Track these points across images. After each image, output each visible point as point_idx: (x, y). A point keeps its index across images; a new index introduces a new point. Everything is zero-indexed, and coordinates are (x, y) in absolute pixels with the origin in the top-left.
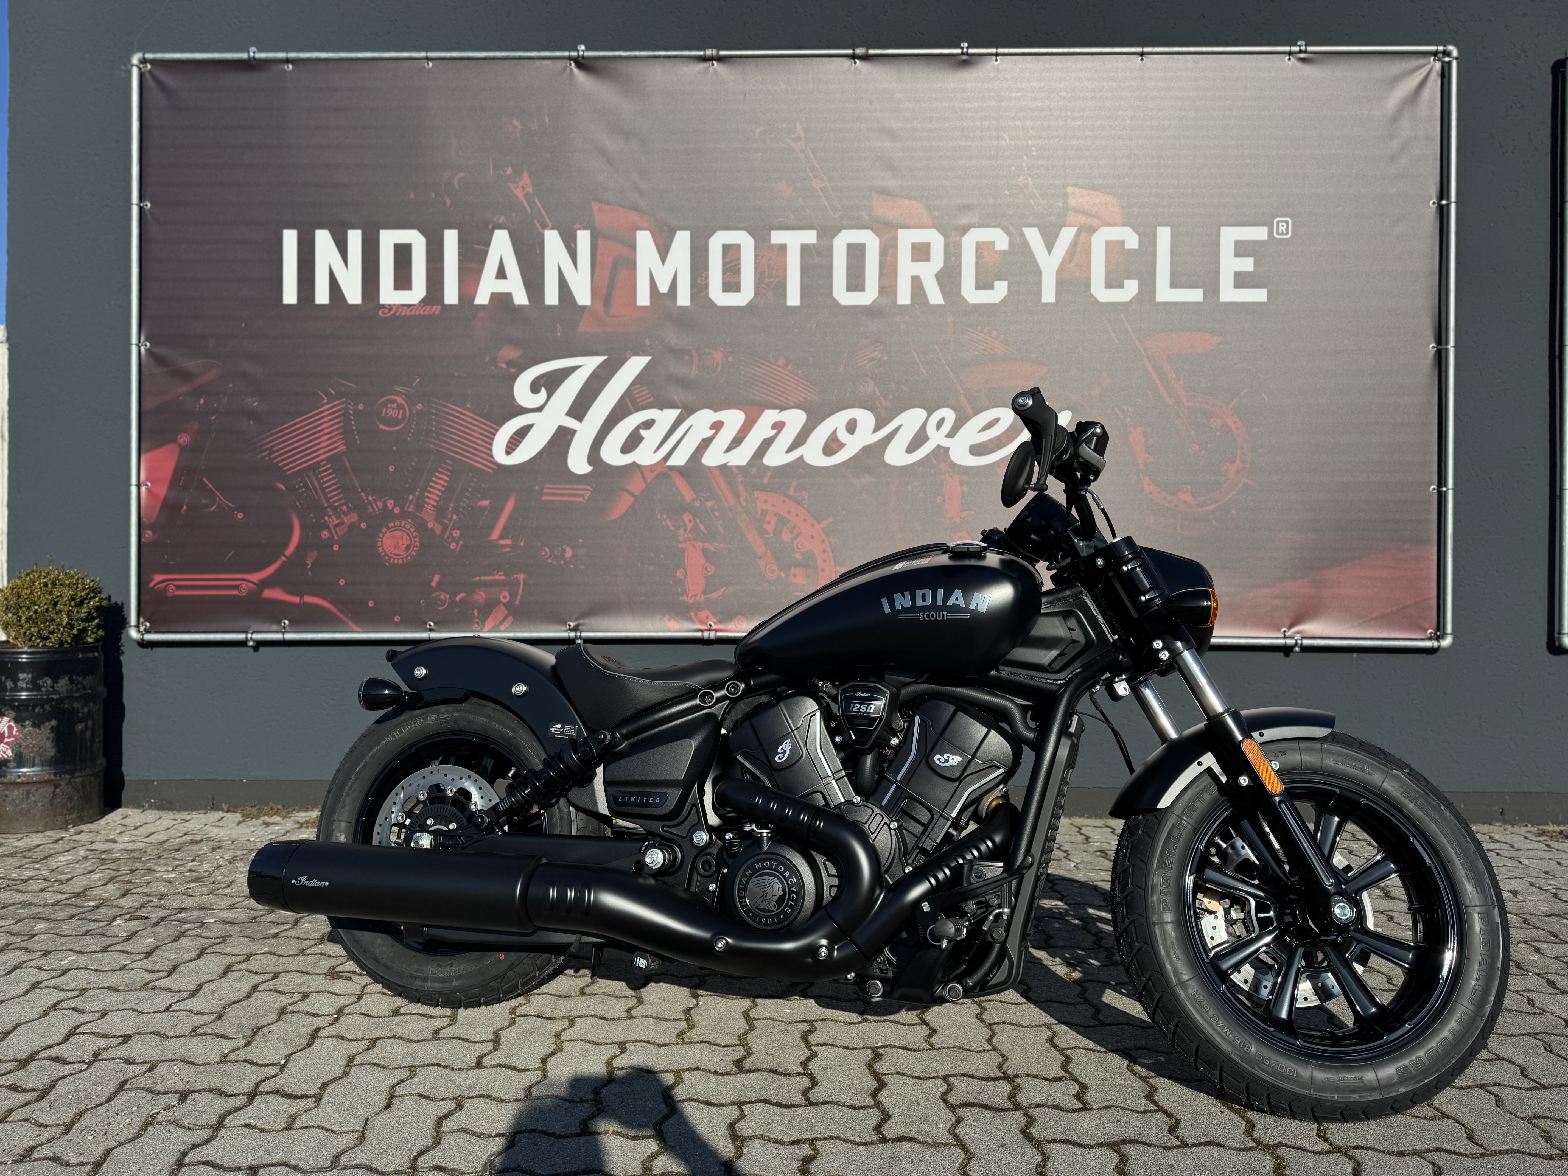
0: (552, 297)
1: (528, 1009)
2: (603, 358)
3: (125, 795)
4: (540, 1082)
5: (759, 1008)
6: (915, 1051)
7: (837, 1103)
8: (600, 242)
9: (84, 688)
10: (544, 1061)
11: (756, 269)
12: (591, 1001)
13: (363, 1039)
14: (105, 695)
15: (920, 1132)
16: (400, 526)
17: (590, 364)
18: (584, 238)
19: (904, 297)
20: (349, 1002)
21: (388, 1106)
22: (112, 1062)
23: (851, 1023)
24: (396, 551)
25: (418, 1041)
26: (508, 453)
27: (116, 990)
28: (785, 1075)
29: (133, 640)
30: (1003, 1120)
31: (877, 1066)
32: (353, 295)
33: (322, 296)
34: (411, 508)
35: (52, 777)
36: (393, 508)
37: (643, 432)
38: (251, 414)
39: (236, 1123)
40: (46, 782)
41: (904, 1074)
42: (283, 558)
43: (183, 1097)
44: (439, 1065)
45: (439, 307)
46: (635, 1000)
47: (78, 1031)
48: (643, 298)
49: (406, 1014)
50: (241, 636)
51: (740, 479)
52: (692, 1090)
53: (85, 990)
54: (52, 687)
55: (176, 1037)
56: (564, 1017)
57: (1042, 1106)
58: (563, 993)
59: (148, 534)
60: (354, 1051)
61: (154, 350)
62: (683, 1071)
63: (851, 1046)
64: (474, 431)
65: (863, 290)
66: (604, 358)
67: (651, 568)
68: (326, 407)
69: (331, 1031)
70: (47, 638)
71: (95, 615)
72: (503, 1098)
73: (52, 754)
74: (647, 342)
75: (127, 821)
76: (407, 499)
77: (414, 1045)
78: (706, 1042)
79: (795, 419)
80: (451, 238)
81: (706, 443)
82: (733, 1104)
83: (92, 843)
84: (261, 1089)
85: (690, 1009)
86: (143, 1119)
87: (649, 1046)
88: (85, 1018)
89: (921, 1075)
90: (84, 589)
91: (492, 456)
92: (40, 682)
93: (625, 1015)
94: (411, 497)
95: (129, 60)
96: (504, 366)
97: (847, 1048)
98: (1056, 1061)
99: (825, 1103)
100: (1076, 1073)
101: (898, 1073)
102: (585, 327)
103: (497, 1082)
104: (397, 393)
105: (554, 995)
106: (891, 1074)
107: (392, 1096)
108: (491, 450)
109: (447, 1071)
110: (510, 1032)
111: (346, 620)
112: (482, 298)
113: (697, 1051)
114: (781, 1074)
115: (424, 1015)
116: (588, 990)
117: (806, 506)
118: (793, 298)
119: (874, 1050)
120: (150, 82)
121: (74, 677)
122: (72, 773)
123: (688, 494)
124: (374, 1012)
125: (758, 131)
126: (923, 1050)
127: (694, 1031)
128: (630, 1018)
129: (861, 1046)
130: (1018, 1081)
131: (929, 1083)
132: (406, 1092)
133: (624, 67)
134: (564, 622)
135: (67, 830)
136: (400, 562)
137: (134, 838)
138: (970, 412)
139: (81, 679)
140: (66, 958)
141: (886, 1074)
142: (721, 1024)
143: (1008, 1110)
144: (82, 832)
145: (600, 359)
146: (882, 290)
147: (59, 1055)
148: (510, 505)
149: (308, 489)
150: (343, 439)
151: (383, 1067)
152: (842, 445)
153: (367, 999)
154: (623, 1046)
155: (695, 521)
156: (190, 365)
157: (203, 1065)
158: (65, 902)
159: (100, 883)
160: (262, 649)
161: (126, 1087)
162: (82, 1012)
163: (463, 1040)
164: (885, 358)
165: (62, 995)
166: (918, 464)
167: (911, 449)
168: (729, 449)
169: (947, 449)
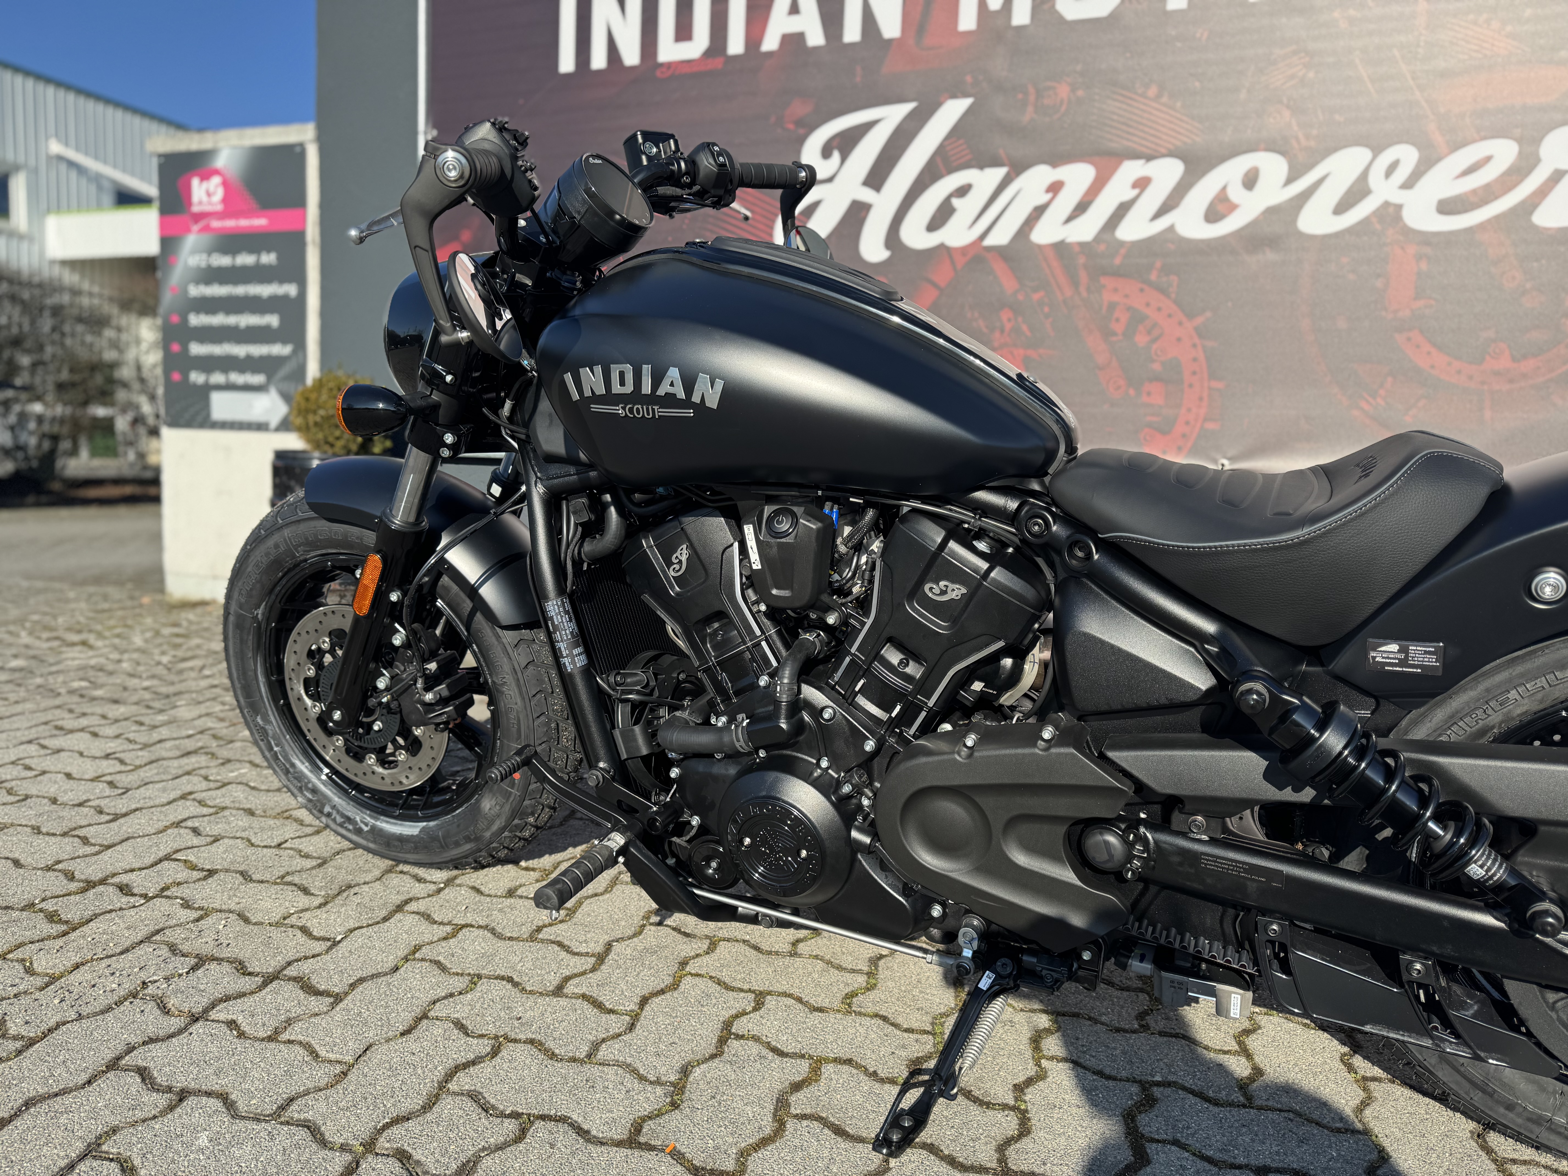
0: (852, 32)
2: (910, 106)
4: (620, 1035)
10: (644, 1001)
13: (450, 923)
17: (896, 114)
21: (407, 1032)
22: (171, 901)
25: (510, 938)
31: (1143, 1120)
32: (631, 54)
33: (599, 59)
39: (222, 1016)
41: (1186, 1148)
43: (199, 964)
44: (510, 980)
45: (722, 60)
47: (174, 856)
48: (968, 20)
51: (1081, 260)
52: (825, 1100)
53: (223, 809)
55: (258, 881)
60: (427, 938)
62: (827, 1060)
63: (1107, 1071)
72: (557, 1051)
74: (969, 79)
77: (501, 943)
78: (881, 1017)
79: (1167, 172)
81: (1037, 212)
84: (288, 971)
86: (132, 988)
87: (798, 1006)
88: (193, 842)
89: (1218, 1156)
96: (791, 126)
101: (1176, 1143)
102: (891, 66)
103: (564, 1024)
106: (1163, 1142)
107: (423, 1017)
112: (770, 43)
113: (862, 1031)
117: (1173, 296)
123: (1009, 285)
127: (872, 995)
129: (1124, 1074)
132: (443, 1014)
138: (1444, 148)
141: (1149, 1140)
145: (908, 107)
147: (130, 883)
151: (443, 969)
152: (1233, 207)
154: (760, 1000)
155: (1016, 320)
157: (254, 924)
161: (154, 938)
162: (197, 834)
163: (563, 947)
165: (199, 811)
166: (1350, 231)
167: (1341, 208)
168: (1069, 219)
169: (1399, 207)
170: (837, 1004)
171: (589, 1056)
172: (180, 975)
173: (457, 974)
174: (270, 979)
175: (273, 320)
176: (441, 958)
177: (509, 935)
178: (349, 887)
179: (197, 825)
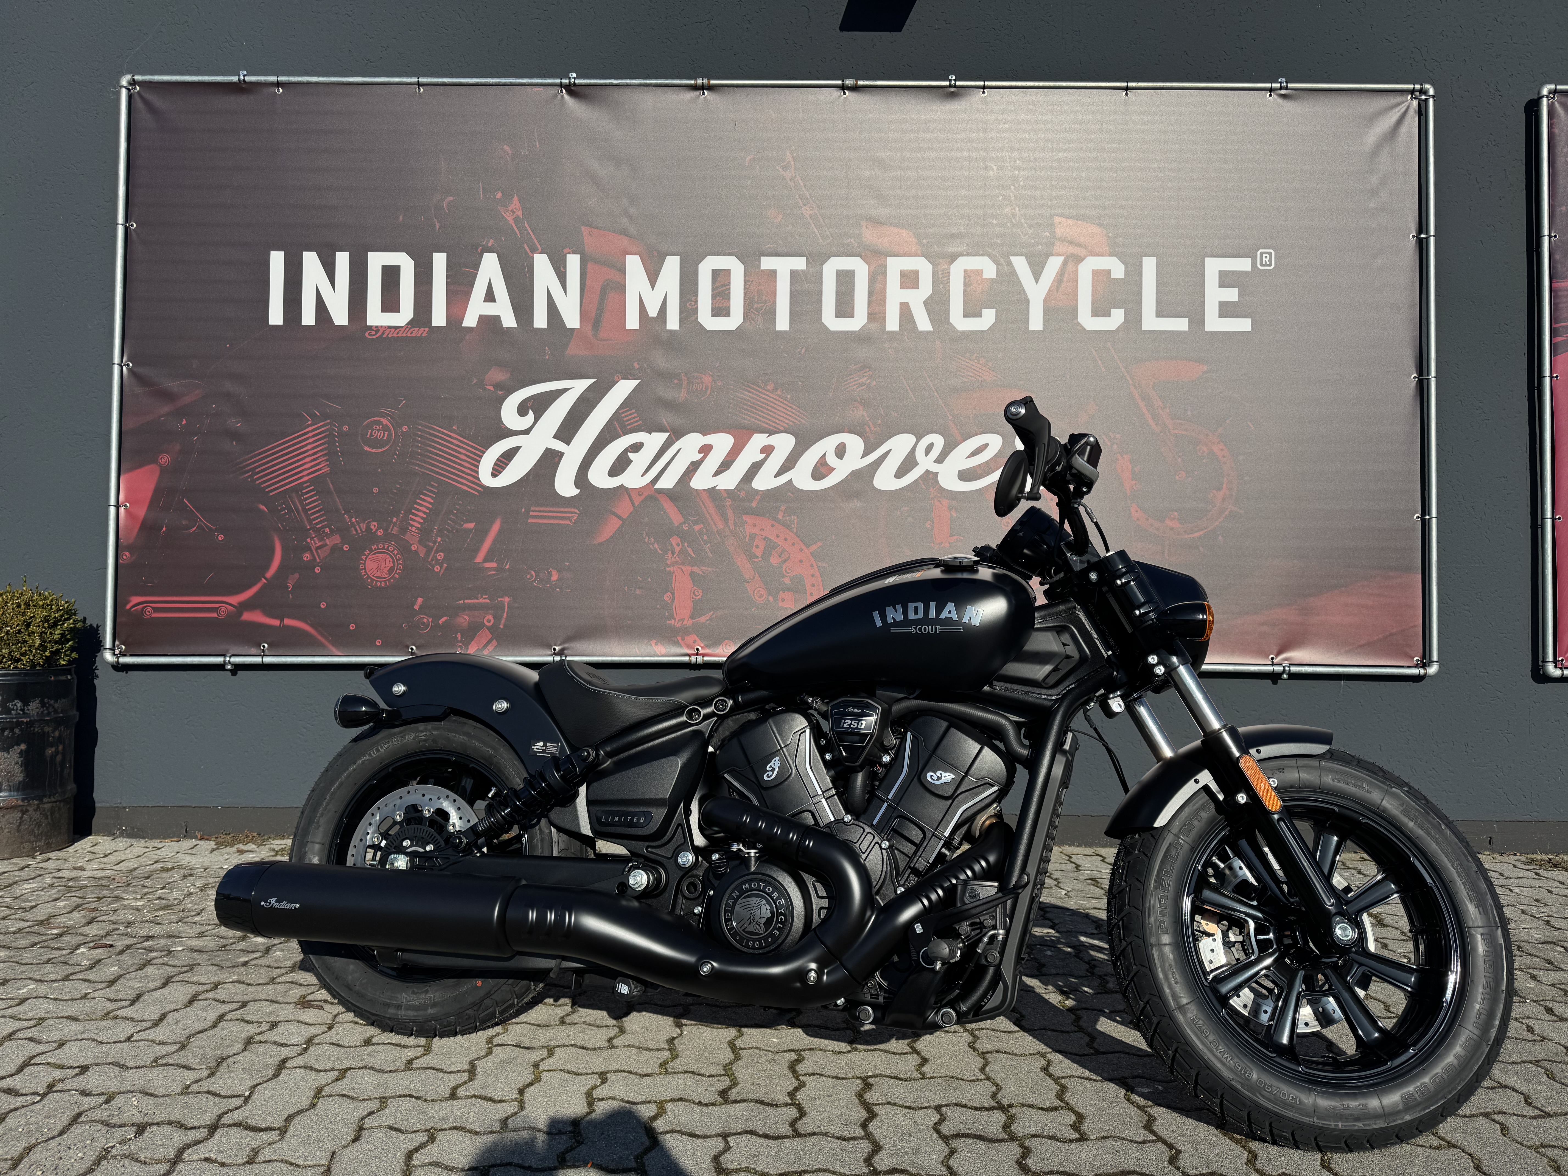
0: (540, 320)
1: (505, 1038)
2: (590, 382)
3: (95, 822)
4: (516, 1113)
5: (744, 1037)
6: (906, 1080)
7: (826, 1134)
8: (590, 266)
9: (56, 711)
10: (521, 1092)
11: (745, 294)
12: (571, 1031)
13: (333, 1069)
14: (77, 719)
15: (912, 1163)
16: (383, 548)
17: (579, 387)
18: (573, 262)
19: (893, 323)
20: (320, 1032)
21: (356, 1140)
22: (67, 1094)
23: (840, 1053)
24: (378, 574)
25: (390, 1071)
26: (494, 475)
27: (75, 1019)
28: (772, 1105)
29: (108, 663)
30: (998, 1152)
31: (867, 1096)
32: (340, 316)
33: (308, 317)
34: (395, 531)
35: (20, 803)
36: (377, 530)
37: (631, 455)
38: (234, 435)
39: (195, 1157)
40: (13, 808)
41: (895, 1104)
42: (264, 580)
43: (141, 1129)
44: (411, 1096)
45: (427, 329)
46: (617, 1030)
47: (32, 1062)
48: (632, 322)
49: (378, 1044)
50: (219, 660)
51: (728, 503)
52: (676, 1121)
53: (43, 1019)
54: (22, 710)
55: (136, 1068)
56: (543, 1047)
57: (1038, 1136)
58: (542, 1023)
59: (126, 555)
60: (323, 1082)
61: (135, 369)
62: (666, 1101)
63: (840, 1076)
64: (460, 453)
65: (852, 316)
66: (594, 380)
67: (638, 592)
68: (310, 429)
69: (300, 1061)
70: (18, 660)
71: (68, 637)
72: (478, 1130)
73: (21, 779)
74: (636, 366)
75: (96, 849)
76: (392, 521)
77: (386, 1076)
78: (690, 1072)
79: (784, 443)
80: (440, 261)
81: (694, 467)
82: (718, 1135)
83: (59, 870)
84: (223, 1121)
85: (674, 1038)
86: (97, 1154)
87: (631, 1076)
88: (41, 1048)
89: (913, 1105)
90: (58, 610)
91: (478, 479)
92: (10, 705)
93: (607, 1044)
94: (395, 519)
95: (118, 82)
96: (492, 388)
97: (836, 1077)
98: (1051, 1090)
99: (814, 1134)
100: (1072, 1102)
101: (889, 1103)
102: (574, 350)
103: (472, 1114)
104: (383, 415)
105: (533, 1024)
106: (882, 1104)
107: (361, 1129)
108: (477, 473)
109: (419, 1102)
110: (487, 1062)
111: (327, 643)
112: (470, 320)
113: (681, 1081)
114: (768, 1104)
115: (397, 1045)
116: (568, 1020)
117: (795, 530)
118: (783, 323)
119: (864, 1079)
120: (138, 103)
121: (46, 700)
122: (40, 798)
123: (676, 518)
124: (345, 1042)
125: (748, 158)
126: (915, 1079)
127: (678, 1061)
128: (611, 1048)
129: (850, 1075)
130: (1013, 1110)
131: (921, 1113)
132: (375, 1124)
133: (615, 94)
134: (549, 646)
135: (34, 858)
136: (383, 584)
137: (102, 866)
138: (959, 438)
139: (52, 702)
140: (25, 986)
141: (876, 1105)
142: (706, 1054)
143: (1002, 1140)
144: (49, 859)
145: (588, 382)
146: (872, 316)
147: (11, 1087)
148: (496, 527)
149: (290, 510)
150: (327, 460)
151: (352, 1098)
152: (831, 470)
153: (338, 1028)
154: (603, 1077)
155: (683, 545)
156: (172, 385)
157: (163, 1096)
158: (27, 930)
159: (65, 911)
160: (240, 673)
161: (80, 1120)
162: (39, 1042)
163: (437, 1070)
164: (874, 383)
165: (18, 1025)
166: (907, 489)
167: (900, 474)
168: (718, 472)
169: (936, 475)
170: (657, 1070)
171: (502, 1128)
172: (131, 1139)
173: (366, 1099)
174: (213, 1128)
176: (344, 1092)
177: (388, 1069)
178: (223, 1059)
179: (29, 1035)
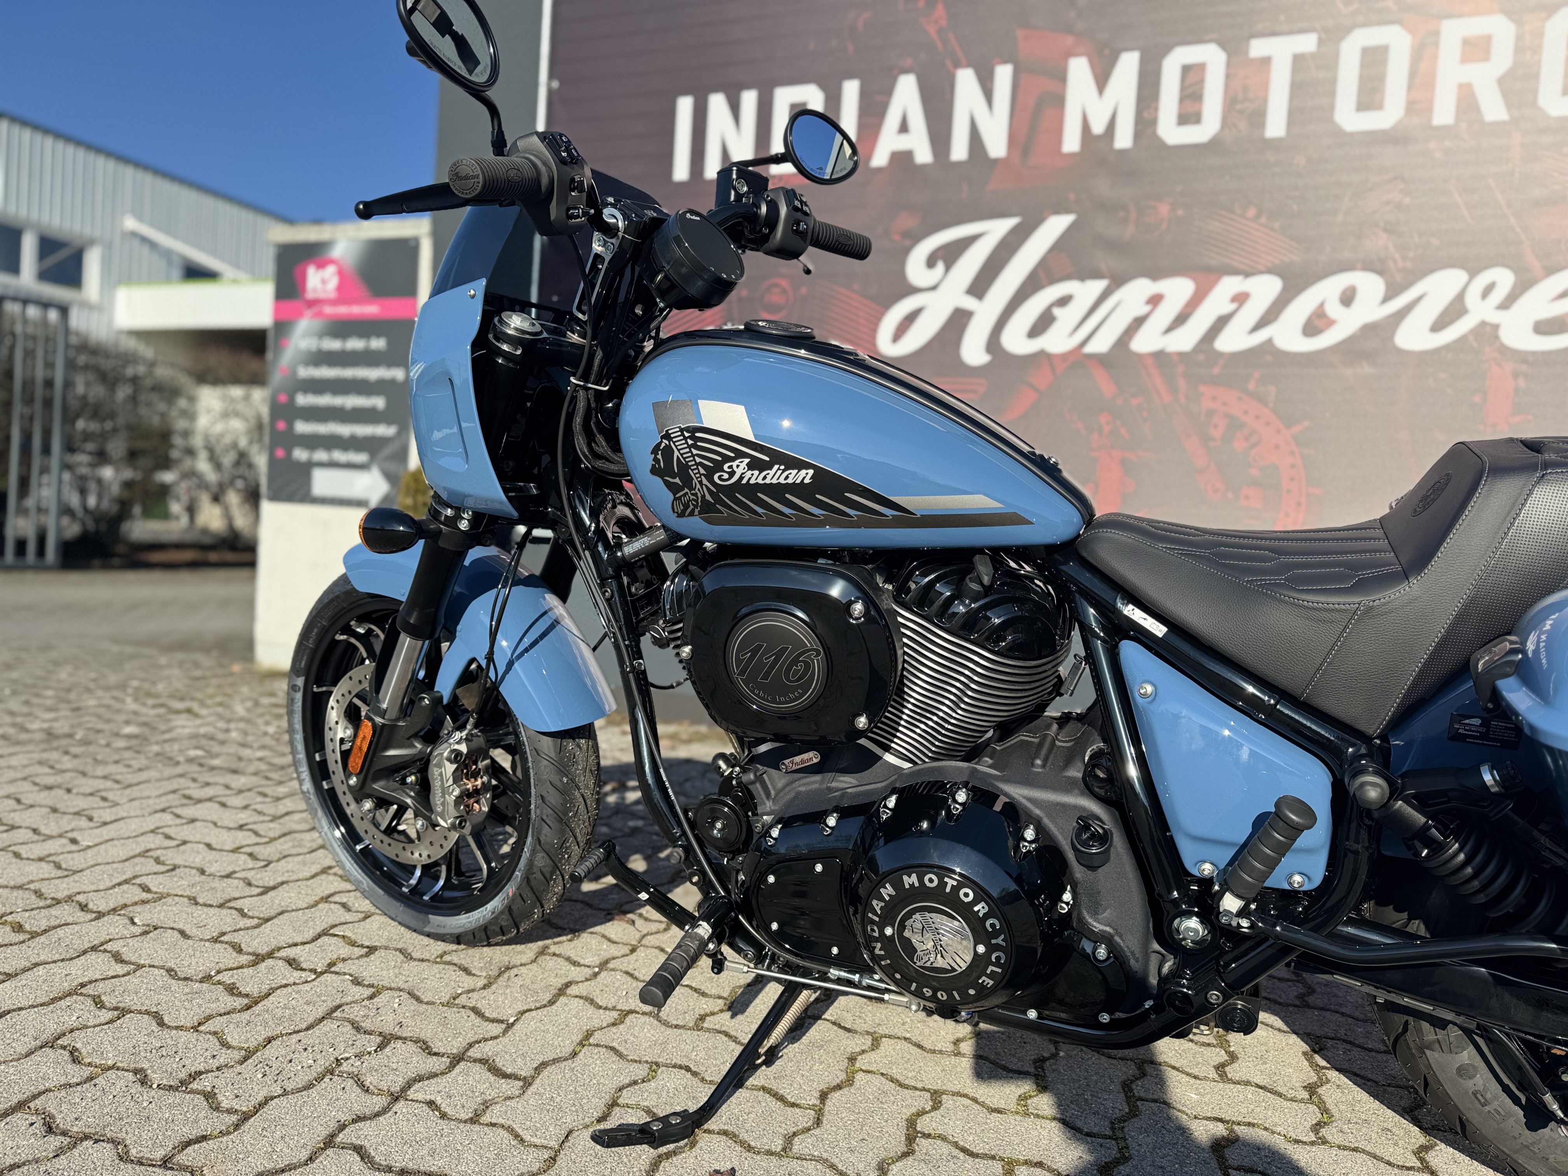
0: (959, 151)
2: (1015, 221)
4: (809, 1129)
5: (1148, 1081)
8: (1024, 77)
10: (824, 1096)
11: (1225, 92)
13: (615, 1008)
17: (999, 228)
18: (1004, 74)
19: (1444, 114)
20: (619, 954)
22: (340, 978)
25: (676, 1026)
26: (895, 341)
39: (420, 1096)
43: (385, 1042)
44: (688, 1069)
47: (331, 931)
48: (1071, 143)
51: (1181, 369)
55: (419, 960)
56: (868, 1033)
60: (597, 1023)
62: (1018, 1165)
64: (858, 316)
65: (1381, 107)
66: (1018, 219)
69: (584, 989)
72: (753, 1144)
74: (1072, 197)
77: (669, 1031)
79: (1266, 288)
80: (851, 90)
84: (470, 1053)
85: (1044, 1060)
86: (327, 1064)
87: (974, 1108)
88: (347, 917)
91: (876, 345)
96: (896, 236)
102: (996, 184)
103: (752, 1116)
104: (781, 276)
108: (875, 338)
112: (880, 159)
117: (1271, 405)
118: (1276, 127)
123: (1109, 390)
128: (955, 1055)
138: (1540, 273)
145: (1012, 222)
147: (297, 957)
151: (620, 1055)
152: (1331, 323)
154: (936, 1097)
155: (1114, 423)
157: (427, 1003)
161: (335, 1014)
164: (1407, 200)
166: (1447, 348)
167: (1438, 326)
168: (1169, 330)
169: (1496, 327)
170: (1013, 1106)
171: (784, 1149)
172: (369, 1053)
173: (636, 1061)
174: (457, 1059)
175: (379, 402)
176: (615, 1044)
177: (675, 1022)
178: (508, 968)
179: (345, 900)
